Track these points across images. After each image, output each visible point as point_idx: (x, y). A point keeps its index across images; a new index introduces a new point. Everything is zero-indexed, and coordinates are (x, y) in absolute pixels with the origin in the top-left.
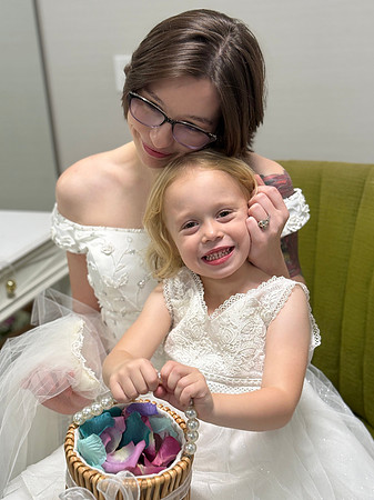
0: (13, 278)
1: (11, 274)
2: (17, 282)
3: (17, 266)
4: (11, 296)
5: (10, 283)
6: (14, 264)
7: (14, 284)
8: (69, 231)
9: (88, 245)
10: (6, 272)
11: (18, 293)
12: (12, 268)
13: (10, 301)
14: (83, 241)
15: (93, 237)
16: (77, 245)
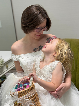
0: (7, 64)
1: (7, 63)
2: (9, 65)
3: (8, 62)
4: (7, 68)
5: (7, 65)
6: (8, 61)
7: (8, 66)
8: (15, 57)
9: (19, 58)
10: (6, 63)
11: (9, 67)
12: (7, 62)
13: (7, 69)
14: (18, 58)
15: (20, 57)
16: (17, 59)
